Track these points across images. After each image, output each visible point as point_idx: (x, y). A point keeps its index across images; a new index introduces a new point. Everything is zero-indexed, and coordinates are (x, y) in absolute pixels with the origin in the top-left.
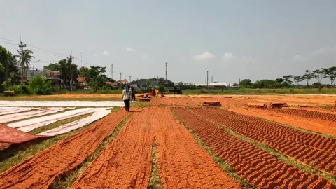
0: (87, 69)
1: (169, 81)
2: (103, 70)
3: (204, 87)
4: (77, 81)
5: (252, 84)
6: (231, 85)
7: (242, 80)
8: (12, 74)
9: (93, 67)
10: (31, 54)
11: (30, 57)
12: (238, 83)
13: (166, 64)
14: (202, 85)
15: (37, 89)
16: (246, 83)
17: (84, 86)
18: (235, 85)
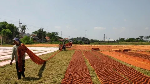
0: (50, 33)
1: (87, 39)
2: (57, 34)
3: (103, 41)
4: (45, 39)
5: (125, 40)
6: (115, 41)
7: (121, 38)
8: (17, 36)
9: (53, 33)
10: (26, 27)
11: (25, 28)
12: (119, 40)
13: (86, 31)
14: (102, 40)
15: (26, 42)
16: (122, 40)
17: (48, 41)
18: (118, 40)
